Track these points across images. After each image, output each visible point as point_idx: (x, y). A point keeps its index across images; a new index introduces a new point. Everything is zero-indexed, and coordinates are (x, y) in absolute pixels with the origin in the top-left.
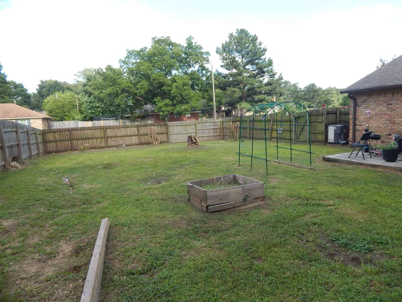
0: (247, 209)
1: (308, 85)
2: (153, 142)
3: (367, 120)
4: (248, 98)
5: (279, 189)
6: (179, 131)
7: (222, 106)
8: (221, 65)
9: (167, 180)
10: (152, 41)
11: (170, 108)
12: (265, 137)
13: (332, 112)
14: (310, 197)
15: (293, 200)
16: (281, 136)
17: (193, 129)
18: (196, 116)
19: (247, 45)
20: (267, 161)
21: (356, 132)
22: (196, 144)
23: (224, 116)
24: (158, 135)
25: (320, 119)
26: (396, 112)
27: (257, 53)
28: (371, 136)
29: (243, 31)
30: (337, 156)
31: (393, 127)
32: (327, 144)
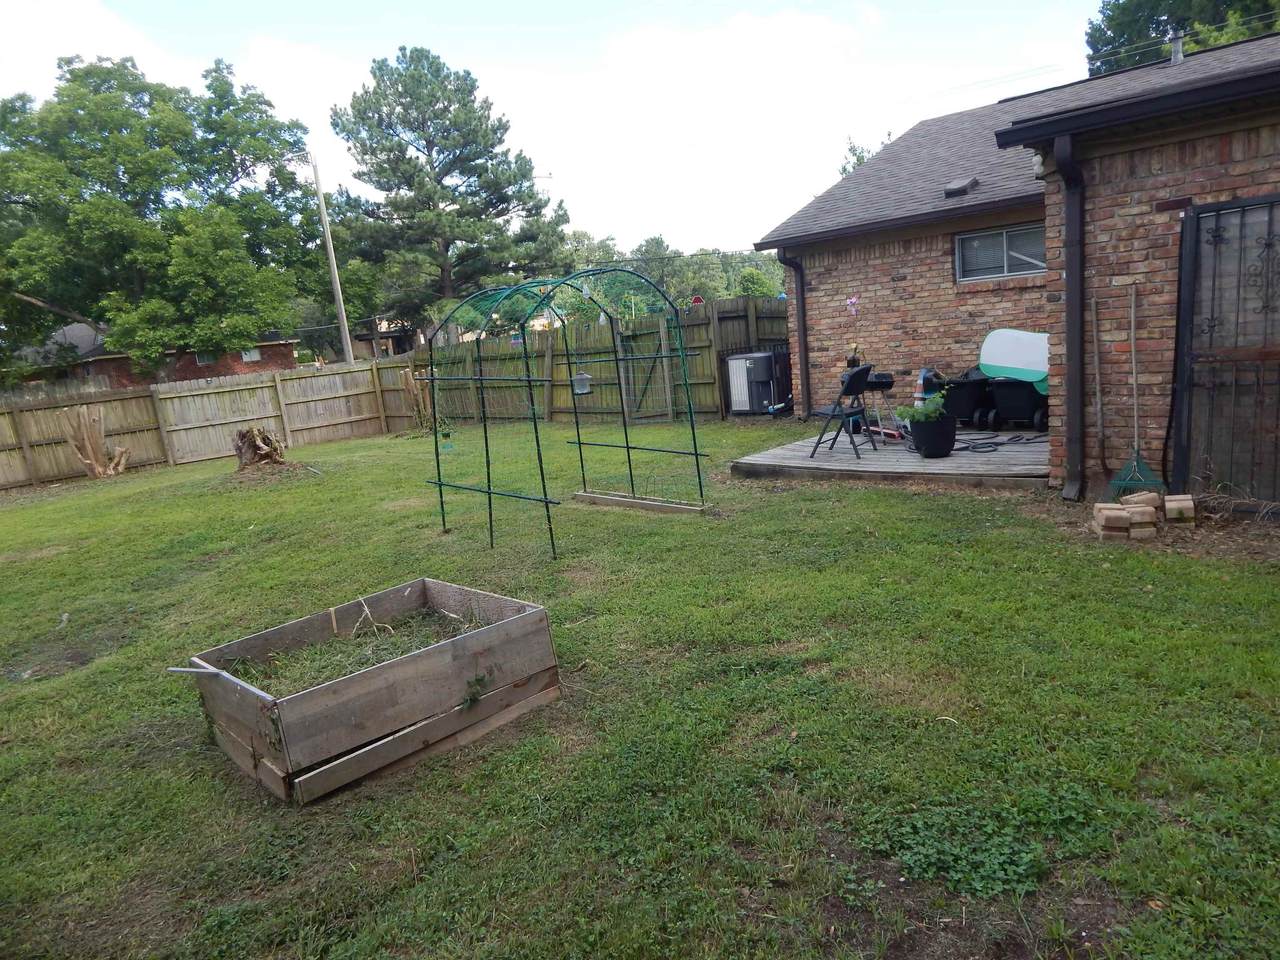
0: (486, 738)
1: (644, 243)
2: (92, 470)
3: (840, 331)
4: (464, 286)
5: (608, 617)
6: (210, 417)
7: (381, 320)
8: (355, 171)
9: (124, 641)
10: (59, 72)
11: (168, 334)
12: (531, 411)
13: (735, 315)
14: (731, 636)
15: (669, 659)
16: (585, 404)
17: (264, 404)
18: (283, 355)
19: (440, 105)
20: (550, 505)
21: (811, 370)
22: (276, 462)
23: (391, 351)
24: (116, 439)
25: (701, 337)
26: (919, 300)
27: (477, 132)
28: (871, 378)
29: (419, 56)
30: (775, 457)
31: (912, 348)
32: (730, 418)
